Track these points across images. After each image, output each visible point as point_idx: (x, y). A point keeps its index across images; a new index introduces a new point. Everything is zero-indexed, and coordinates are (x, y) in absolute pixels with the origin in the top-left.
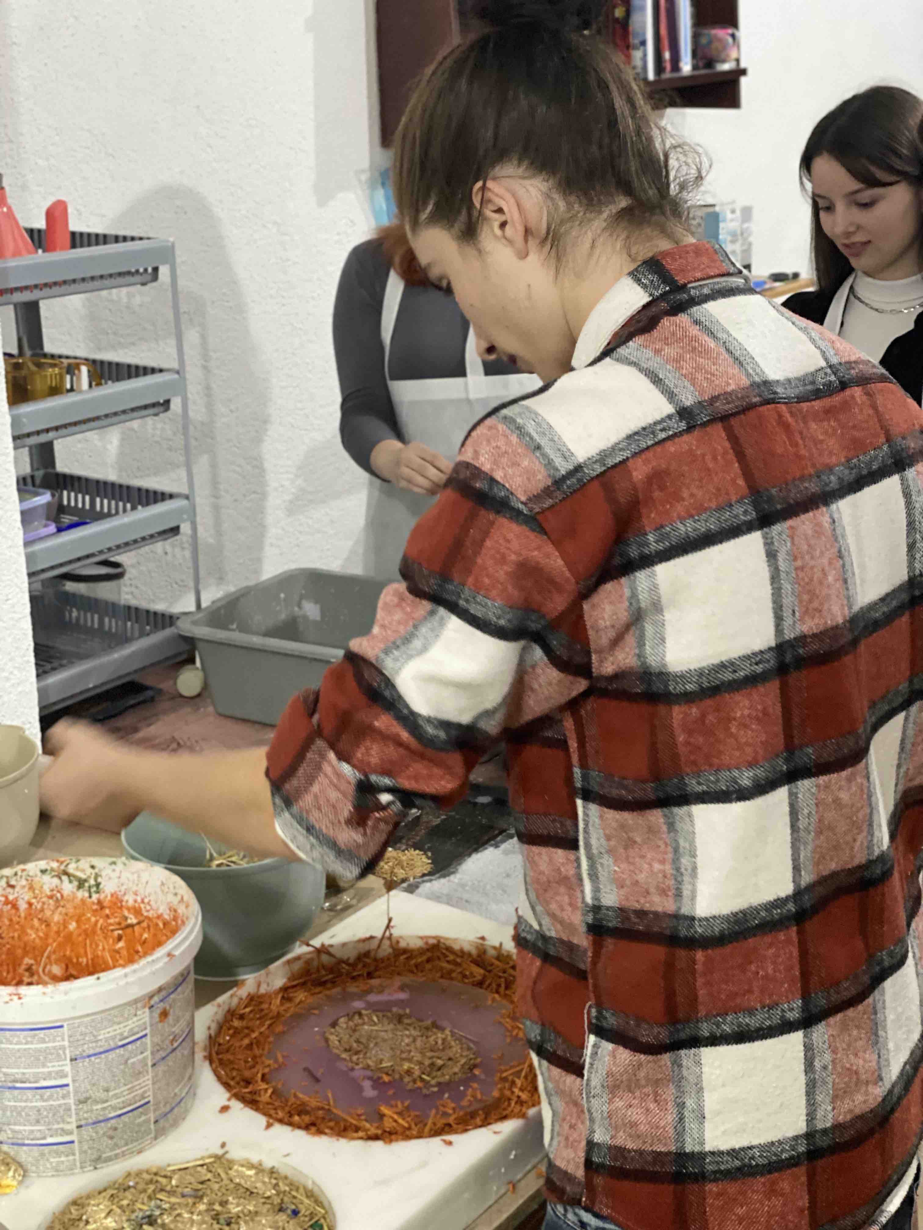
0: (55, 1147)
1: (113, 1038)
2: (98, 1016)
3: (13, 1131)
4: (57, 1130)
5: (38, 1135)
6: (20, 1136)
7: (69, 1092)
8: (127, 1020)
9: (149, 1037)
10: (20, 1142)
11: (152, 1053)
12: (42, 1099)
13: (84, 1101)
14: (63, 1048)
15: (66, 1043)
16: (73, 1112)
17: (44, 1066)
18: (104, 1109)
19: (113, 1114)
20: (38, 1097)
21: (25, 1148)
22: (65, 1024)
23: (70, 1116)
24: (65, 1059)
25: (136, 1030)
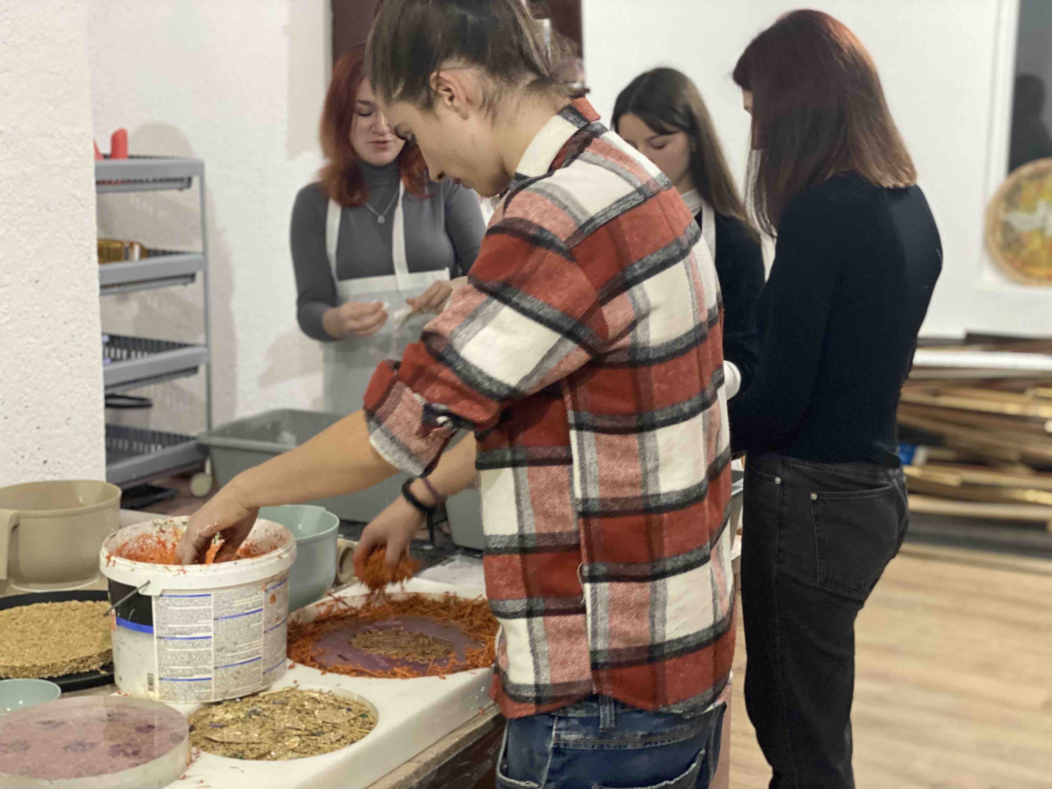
0: (198, 682)
1: (242, 607)
2: (233, 591)
3: (171, 670)
4: (201, 669)
5: (188, 673)
6: (175, 673)
7: (211, 643)
8: (251, 596)
9: (263, 611)
10: (175, 678)
11: (265, 624)
12: (193, 647)
13: (220, 650)
14: (209, 610)
15: (212, 607)
16: (213, 657)
17: (196, 623)
18: (233, 657)
19: (238, 662)
20: (190, 645)
21: (178, 682)
22: (212, 593)
23: (211, 660)
24: (210, 619)
25: (256, 604)
